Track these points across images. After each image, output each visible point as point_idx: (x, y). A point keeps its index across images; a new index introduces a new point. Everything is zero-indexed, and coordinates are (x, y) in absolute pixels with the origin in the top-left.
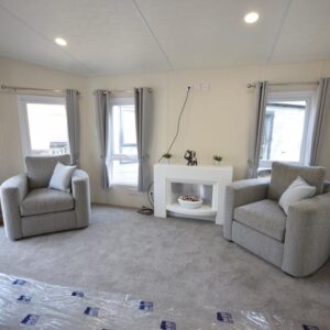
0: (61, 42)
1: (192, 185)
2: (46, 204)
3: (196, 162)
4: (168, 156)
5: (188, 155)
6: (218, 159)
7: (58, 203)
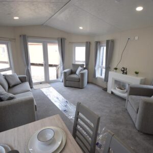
0: (81, 28)
1: (123, 83)
2: (72, 78)
3: (126, 73)
4: (116, 69)
5: (123, 69)
6: (137, 73)
7: (75, 79)
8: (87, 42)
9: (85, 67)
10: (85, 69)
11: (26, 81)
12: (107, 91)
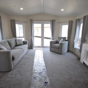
8: (70, 21)
9: (67, 39)
10: (66, 40)
11: (27, 44)
12: (80, 60)
